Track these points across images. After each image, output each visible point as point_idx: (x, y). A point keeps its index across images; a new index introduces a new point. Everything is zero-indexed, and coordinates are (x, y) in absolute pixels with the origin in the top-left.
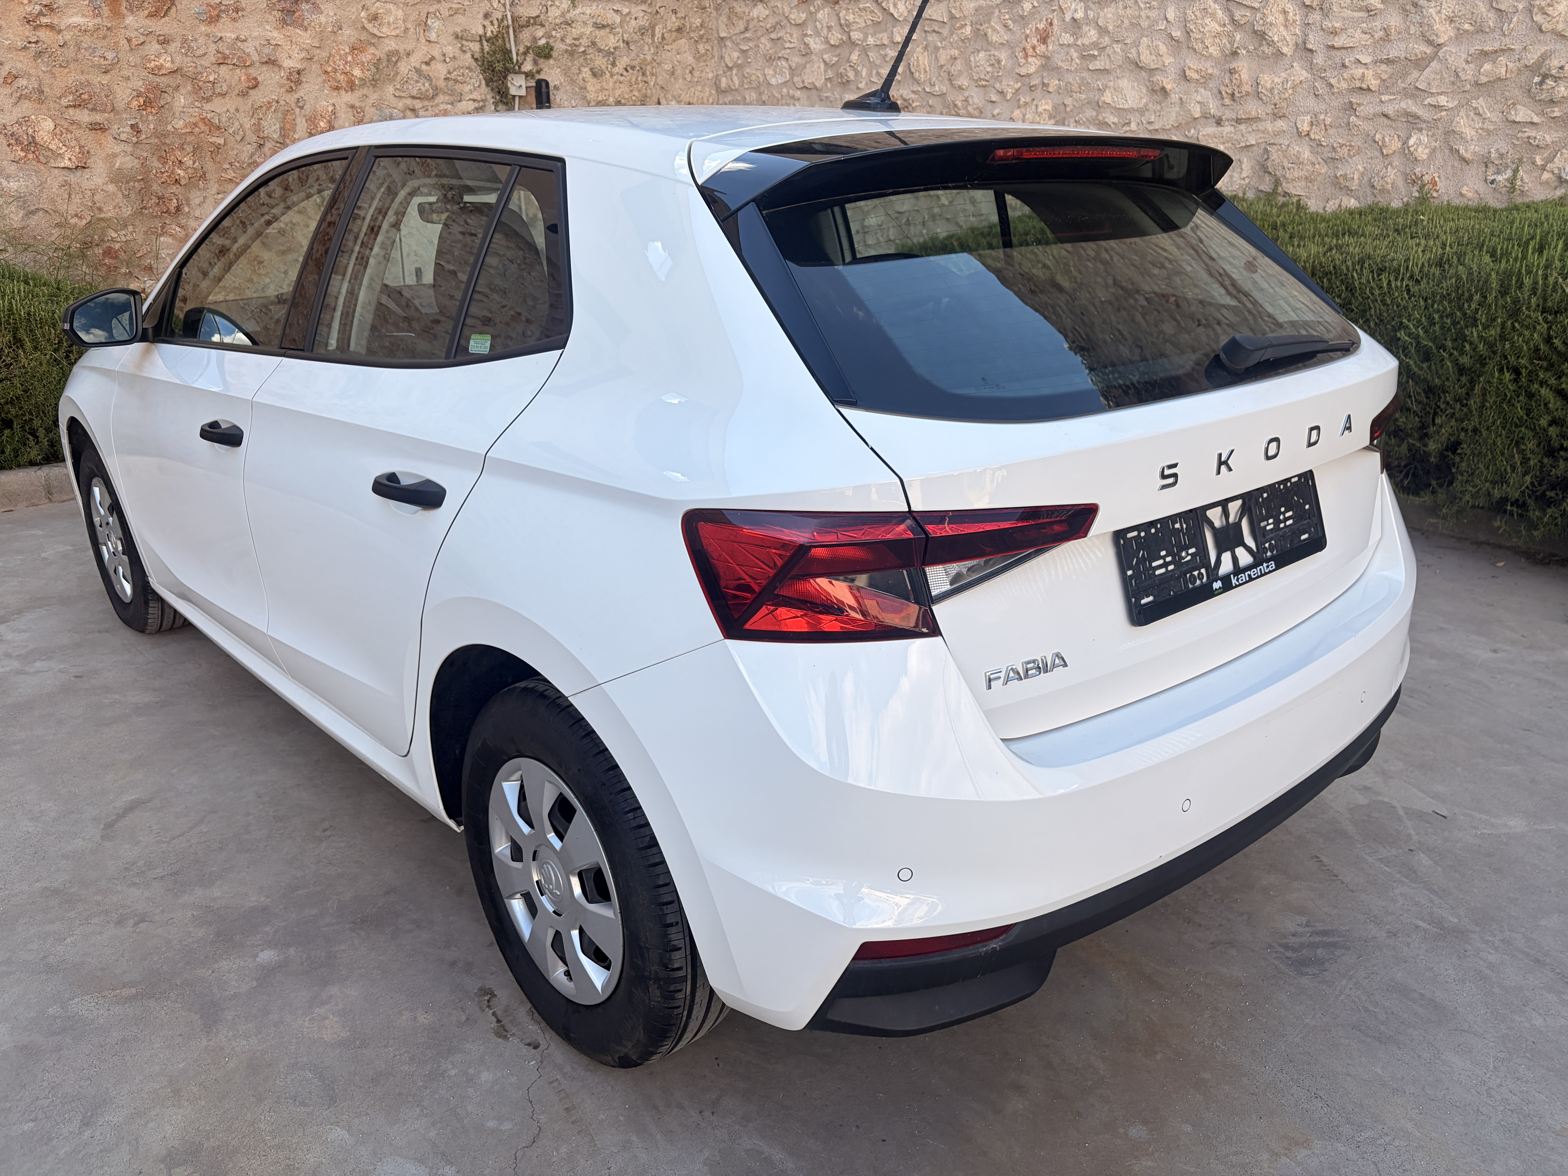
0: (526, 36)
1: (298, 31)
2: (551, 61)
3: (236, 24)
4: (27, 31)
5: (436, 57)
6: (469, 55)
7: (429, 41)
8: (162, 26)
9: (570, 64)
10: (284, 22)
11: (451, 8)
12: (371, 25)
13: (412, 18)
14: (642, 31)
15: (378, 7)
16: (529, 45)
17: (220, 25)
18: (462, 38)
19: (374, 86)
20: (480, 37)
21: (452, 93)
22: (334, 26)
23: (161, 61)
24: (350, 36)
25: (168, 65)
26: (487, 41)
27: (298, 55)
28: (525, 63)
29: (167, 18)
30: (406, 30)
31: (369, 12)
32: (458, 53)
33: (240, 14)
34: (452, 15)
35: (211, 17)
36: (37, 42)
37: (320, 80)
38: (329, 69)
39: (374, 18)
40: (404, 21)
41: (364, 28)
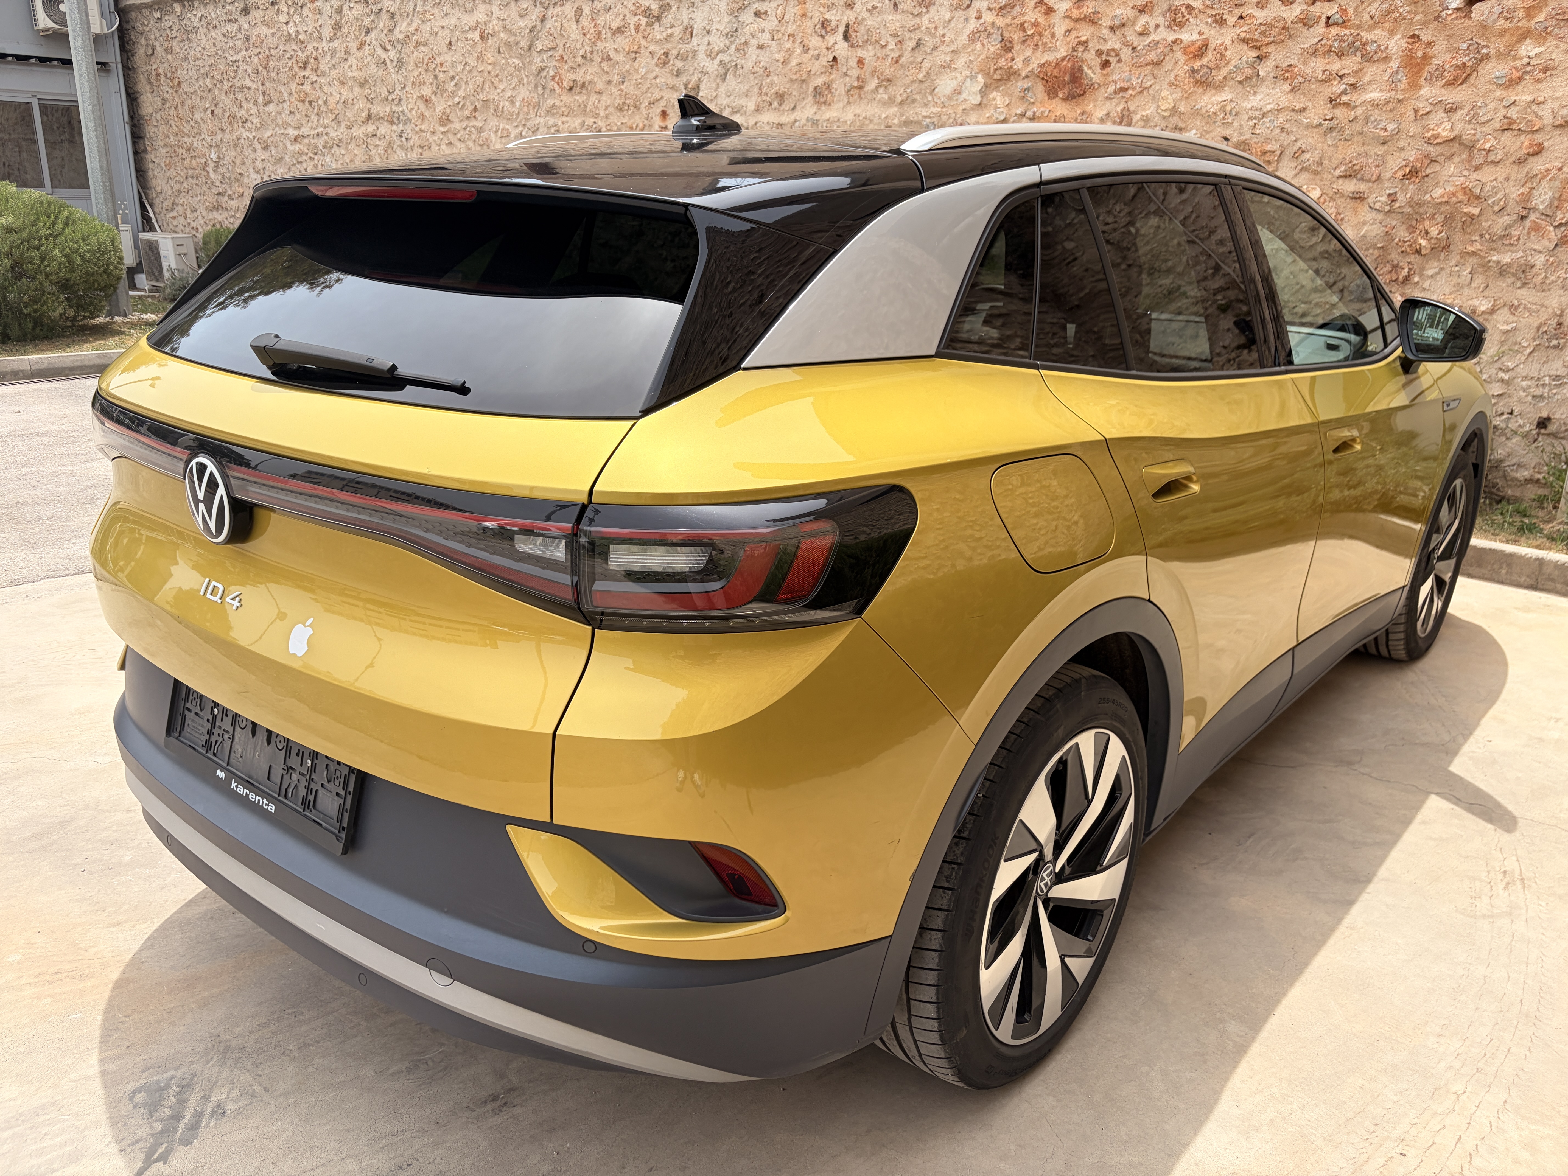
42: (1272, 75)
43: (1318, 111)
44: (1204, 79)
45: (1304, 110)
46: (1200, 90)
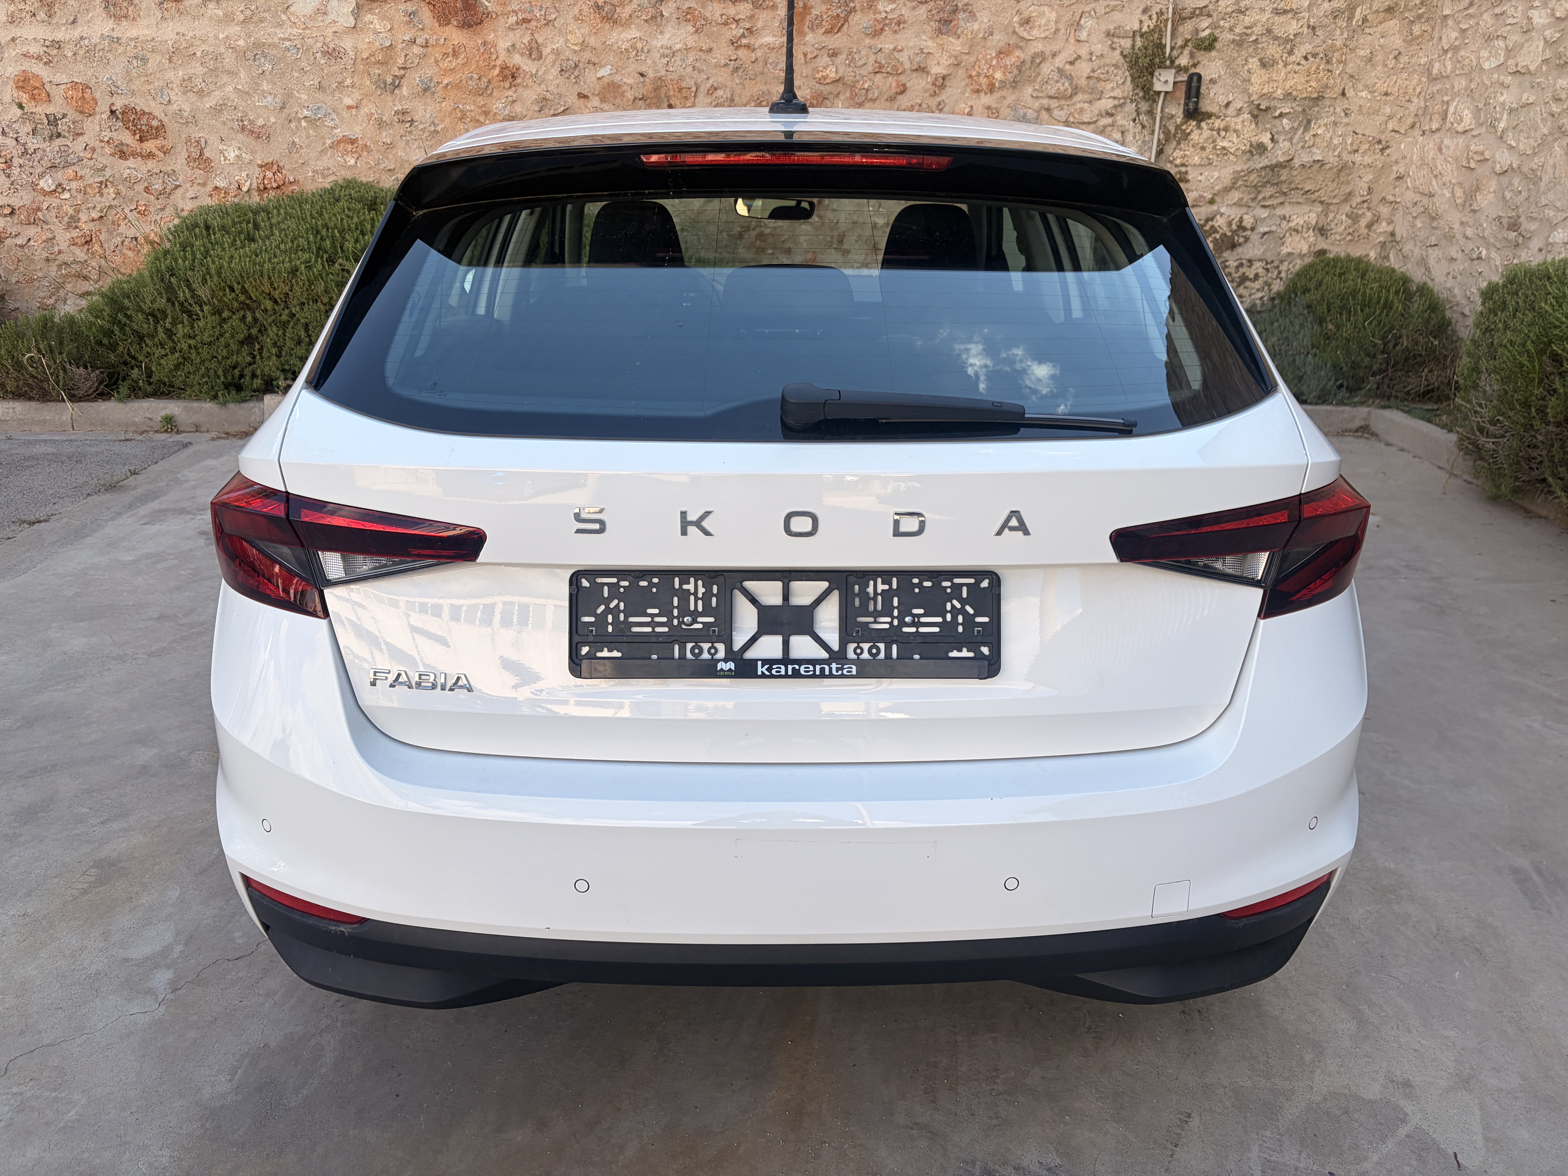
0: (1186, 29)
1: (951, 39)
2: (1214, 53)
3: (897, 36)
4: (730, 51)
5: (1083, 56)
6: (1118, 52)
7: (1079, 41)
8: (835, 41)
9: (1235, 55)
10: (940, 32)
11: (1108, 6)
12: (1022, 29)
13: (1065, 19)
14: (1335, 15)
15: (1033, 11)
16: (1189, 37)
17: (882, 37)
18: (1113, 36)
19: (1014, 88)
20: (1134, 32)
21: (1093, 91)
22: (985, 32)
23: (828, 72)
24: (1000, 40)
25: (833, 75)
26: (1142, 36)
27: (946, 61)
28: (1181, 57)
29: (839, 34)
30: (1057, 31)
31: (1021, 17)
32: (1106, 49)
33: (901, 26)
34: (1108, 13)
35: (875, 31)
36: (736, 60)
37: (963, 84)
38: (974, 73)
39: (1026, 21)
40: (1056, 22)
41: (1014, 32)
42: (675, 16)
43: (722, 52)
44: (610, 16)
45: (710, 50)
46: (607, 26)
